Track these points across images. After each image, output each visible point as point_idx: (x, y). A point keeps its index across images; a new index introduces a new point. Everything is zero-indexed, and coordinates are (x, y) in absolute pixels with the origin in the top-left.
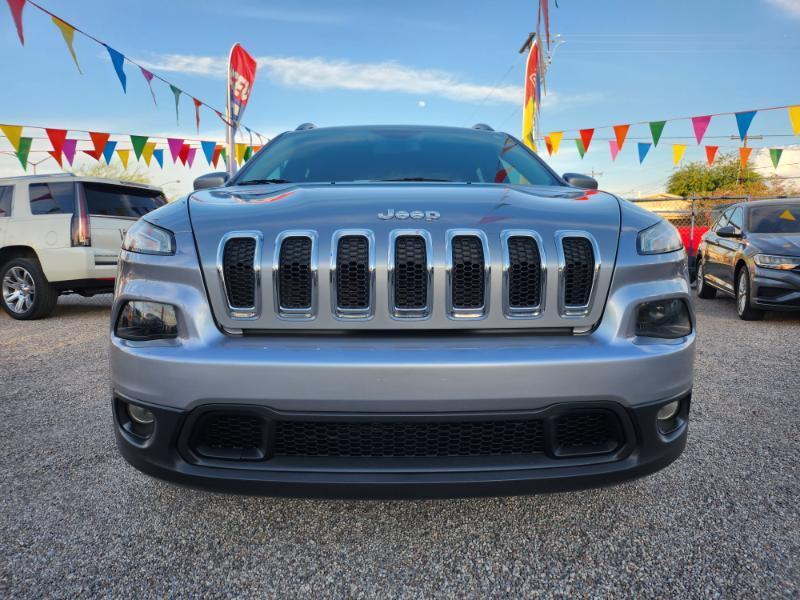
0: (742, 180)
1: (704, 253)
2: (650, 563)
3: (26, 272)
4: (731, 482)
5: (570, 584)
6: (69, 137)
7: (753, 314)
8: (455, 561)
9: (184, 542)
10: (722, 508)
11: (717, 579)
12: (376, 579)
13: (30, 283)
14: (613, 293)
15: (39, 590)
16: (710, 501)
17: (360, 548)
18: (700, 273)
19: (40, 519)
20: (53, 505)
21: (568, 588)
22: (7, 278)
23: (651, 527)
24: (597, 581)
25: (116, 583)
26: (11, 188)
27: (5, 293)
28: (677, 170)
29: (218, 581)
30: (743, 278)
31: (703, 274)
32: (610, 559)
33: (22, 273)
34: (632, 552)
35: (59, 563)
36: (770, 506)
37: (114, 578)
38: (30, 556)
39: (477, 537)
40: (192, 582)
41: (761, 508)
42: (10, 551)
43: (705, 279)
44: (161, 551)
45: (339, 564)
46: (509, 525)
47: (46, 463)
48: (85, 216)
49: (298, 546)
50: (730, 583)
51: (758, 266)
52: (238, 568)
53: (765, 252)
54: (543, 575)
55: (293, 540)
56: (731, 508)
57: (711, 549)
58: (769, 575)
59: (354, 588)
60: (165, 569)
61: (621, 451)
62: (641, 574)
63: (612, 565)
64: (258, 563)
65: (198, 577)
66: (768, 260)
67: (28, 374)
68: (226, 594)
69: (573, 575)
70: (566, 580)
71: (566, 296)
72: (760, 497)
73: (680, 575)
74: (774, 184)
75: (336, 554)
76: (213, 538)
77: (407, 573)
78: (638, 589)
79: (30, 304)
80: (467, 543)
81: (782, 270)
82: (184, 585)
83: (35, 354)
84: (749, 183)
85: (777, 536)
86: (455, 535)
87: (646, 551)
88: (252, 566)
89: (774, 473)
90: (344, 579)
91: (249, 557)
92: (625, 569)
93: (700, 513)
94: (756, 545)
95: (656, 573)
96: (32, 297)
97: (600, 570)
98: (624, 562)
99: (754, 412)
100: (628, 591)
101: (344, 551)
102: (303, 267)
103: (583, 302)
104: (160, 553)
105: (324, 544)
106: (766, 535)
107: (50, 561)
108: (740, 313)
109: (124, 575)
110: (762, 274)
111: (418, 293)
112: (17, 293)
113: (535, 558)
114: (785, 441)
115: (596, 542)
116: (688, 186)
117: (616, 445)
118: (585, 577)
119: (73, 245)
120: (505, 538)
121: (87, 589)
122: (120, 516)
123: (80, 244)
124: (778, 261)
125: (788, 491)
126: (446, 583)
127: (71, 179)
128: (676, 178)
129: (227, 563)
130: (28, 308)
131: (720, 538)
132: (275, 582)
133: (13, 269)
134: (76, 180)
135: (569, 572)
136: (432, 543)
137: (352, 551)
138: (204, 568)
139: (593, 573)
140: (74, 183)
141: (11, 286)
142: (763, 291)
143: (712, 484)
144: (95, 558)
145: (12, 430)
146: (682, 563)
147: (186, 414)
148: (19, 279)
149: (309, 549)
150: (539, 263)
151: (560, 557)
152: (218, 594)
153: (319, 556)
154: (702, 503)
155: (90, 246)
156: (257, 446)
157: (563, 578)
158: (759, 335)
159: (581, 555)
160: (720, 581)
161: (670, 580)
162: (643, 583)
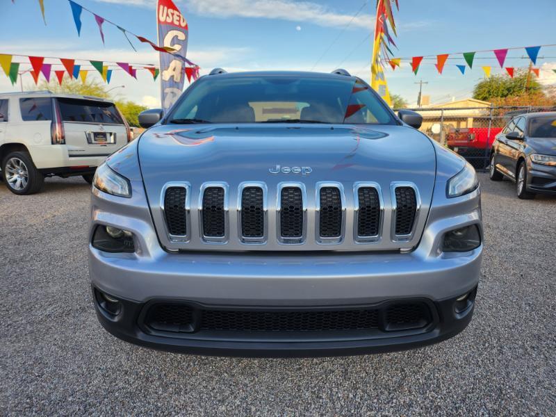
0: (528, 89)
1: (496, 148)
2: (445, 392)
3: (21, 162)
4: (502, 330)
5: (392, 407)
6: (45, 62)
7: (527, 195)
8: (319, 390)
9: (142, 374)
10: (495, 351)
11: (488, 404)
12: (268, 403)
13: (24, 169)
14: (428, 226)
15: (51, 409)
16: (487, 345)
17: (257, 379)
18: (492, 163)
19: (47, 355)
20: (54, 345)
21: (391, 410)
22: (8, 166)
23: (447, 365)
24: (410, 406)
25: (100, 403)
26: (6, 101)
27: (8, 176)
28: (482, 80)
29: (166, 403)
30: (522, 170)
31: (495, 164)
32: (419, 389)
33: (18, 162)
34: (434, 384)
35: (62, 389)
36: (526, 350)
37: (98, 400)
38: (43, 384)
39: (333, 372)
40: (149, 403)
41: (521, 351)
42: (29, 380)
43: (496, 167)
44: (128, 380)
45: (243, 391)
46: (354, 363)
47: (48, 313)
48: (60, 123)
49: (217, 378)
50: (495, 407)
51: (533, 162)
52: (178, 393)
53: (538, 153)
54: (375, 401)
55: (213, 373)
56: (501, 352)
57: (485, 382)
58: (521, 402)
59: (253, 409)
60: (131, 393)
61: (429, 326)
62: (439, 400)
63: (420, 393)
64: (191, 390)
65: (153, 400)
66: (540, 158)
67: (28, 240)
68: (171, 412)
69: (394, 401)
70: (390, 404)
71: (397, 228)
72: (520, 343)
73: (463, 401)
74: (550, 92)
75: (241, 384)
76: (161, 371)
77: (287, 398)
78: (436, 411)
79: (25, 184)
80: (326, 376)
81: (549, 165)
82: (144, 406)
83: (32, 223)
84: (532, 91)
85: (529, 372)
86: (318, 370)
87: (443, 383)
88: (187, 392)
89: (531, 323)
90: (247, 402)
91: (185, 385)
92: (428, 397)
93: (480, 355)
94: (515, 380)
95: (448, 400)
96: (26, 179)
97: (412, 397)
98: (428, 391)
99: (522, 275)
100: (430, 413)
101: (247, 381)
102: (218, 209)
103: (407, 232)
104: (127, 382)
105: (233, 376)
106: (522, 371)
107: (56, 387)
108: (519, 194)
109: (105, 398)
110: (535, 168)
111: (296, 227)
112: (15, 177)
113: (370, 388)
114: (541, 299)
115: (410, 376)
116: (489, 92)
117: (425, 323)
118: (402, 403)
119: (53, 143)
120: (352, 372)
121: (81, 408)
122: (99, 354)
123: (57, 143)
124: (547, 159)
125: (539, 339)
126: (313, 406)
127: (48, 95)
128: (480, 86)
129: (171, 389)
130: (25, 187)
131: (492, 373)
132: (202, 404)
133: (12, 160)
134: (52, 96)
135: (392, 398)
136: (304, 376)
137: (252, 381)
138: (156, 393)
139: (408, 399)
140: (51, 98)
141: (11, 171)
142: (535, 180)
143: (489, 332)
144: (85, 385)
145: (22, 286)
146: (466, 393)
147: (143, 305)
148: (16, 166)
149: (224, 379)
150: (379, 206)
151: (386, 387)
152: (166, 413)
153: (231, 385)
154: (482, 346)
155: (64, 143)
156: (189, 323)
157: (388, 403)
158: (530, 212)
159: (401, 386)
160: (489, 405)
161: (457, 405)
162: (440, 407)
